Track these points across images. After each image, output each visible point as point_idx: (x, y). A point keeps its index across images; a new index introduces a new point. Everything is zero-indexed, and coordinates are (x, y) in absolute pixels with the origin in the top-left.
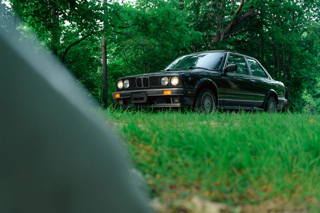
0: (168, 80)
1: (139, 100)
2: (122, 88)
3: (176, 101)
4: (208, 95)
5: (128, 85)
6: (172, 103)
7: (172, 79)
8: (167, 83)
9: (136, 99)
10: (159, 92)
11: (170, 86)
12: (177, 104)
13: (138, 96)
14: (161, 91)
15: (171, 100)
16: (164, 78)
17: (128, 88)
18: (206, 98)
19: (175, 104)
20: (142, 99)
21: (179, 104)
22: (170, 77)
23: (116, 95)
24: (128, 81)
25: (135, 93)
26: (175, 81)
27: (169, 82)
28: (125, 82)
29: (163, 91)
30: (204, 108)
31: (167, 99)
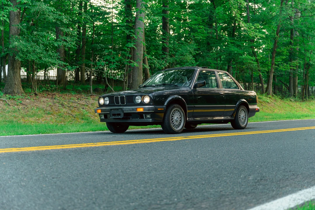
0: (141, 98)
1: (117, 115)
2: (104, 104)
3: (148, 116)
4: (177, 110)
5: (108, 102)
6: (145, 118)
7: (144, 98)
8: (140, 101)
9: (114, 115)
10: (133, 109)
11: (142, 104)
12: (149, 119)
13: (116, 112)
14: (135, 108)
15: (144, 116)
16: (138, 97)
17: (108, 104)
18: (175, 113)
19: (147, 120)
20: (119, 115)
21: (151, 120)
22: (143, 96)
23: (98, 110)
24: (108, 98)
25: (114, 109)
26: (147, 100)
27: (142, 100)
28: (106, 99)
29: (137, 108)
30: (174, 122)
31: (141, 115)
